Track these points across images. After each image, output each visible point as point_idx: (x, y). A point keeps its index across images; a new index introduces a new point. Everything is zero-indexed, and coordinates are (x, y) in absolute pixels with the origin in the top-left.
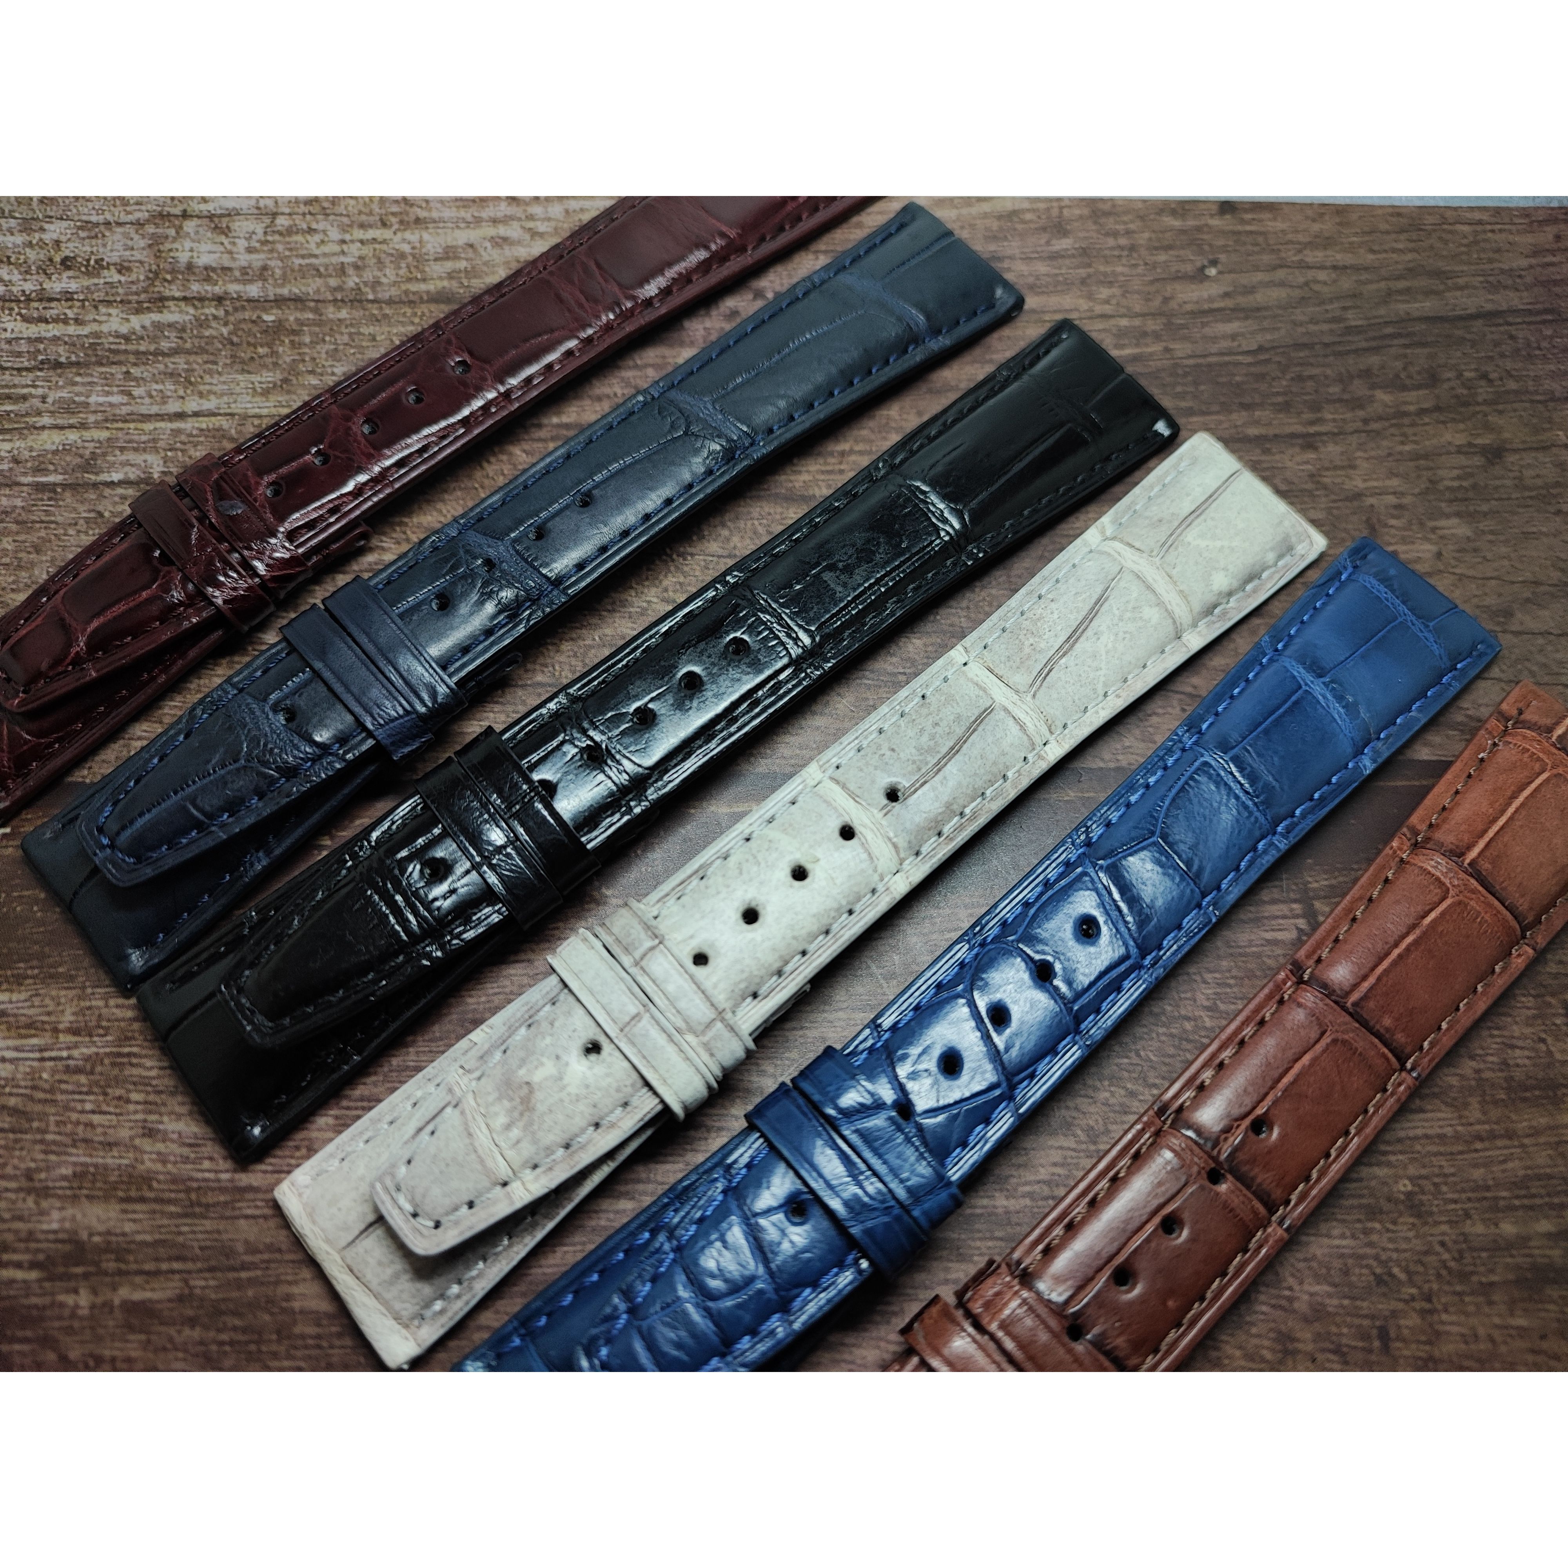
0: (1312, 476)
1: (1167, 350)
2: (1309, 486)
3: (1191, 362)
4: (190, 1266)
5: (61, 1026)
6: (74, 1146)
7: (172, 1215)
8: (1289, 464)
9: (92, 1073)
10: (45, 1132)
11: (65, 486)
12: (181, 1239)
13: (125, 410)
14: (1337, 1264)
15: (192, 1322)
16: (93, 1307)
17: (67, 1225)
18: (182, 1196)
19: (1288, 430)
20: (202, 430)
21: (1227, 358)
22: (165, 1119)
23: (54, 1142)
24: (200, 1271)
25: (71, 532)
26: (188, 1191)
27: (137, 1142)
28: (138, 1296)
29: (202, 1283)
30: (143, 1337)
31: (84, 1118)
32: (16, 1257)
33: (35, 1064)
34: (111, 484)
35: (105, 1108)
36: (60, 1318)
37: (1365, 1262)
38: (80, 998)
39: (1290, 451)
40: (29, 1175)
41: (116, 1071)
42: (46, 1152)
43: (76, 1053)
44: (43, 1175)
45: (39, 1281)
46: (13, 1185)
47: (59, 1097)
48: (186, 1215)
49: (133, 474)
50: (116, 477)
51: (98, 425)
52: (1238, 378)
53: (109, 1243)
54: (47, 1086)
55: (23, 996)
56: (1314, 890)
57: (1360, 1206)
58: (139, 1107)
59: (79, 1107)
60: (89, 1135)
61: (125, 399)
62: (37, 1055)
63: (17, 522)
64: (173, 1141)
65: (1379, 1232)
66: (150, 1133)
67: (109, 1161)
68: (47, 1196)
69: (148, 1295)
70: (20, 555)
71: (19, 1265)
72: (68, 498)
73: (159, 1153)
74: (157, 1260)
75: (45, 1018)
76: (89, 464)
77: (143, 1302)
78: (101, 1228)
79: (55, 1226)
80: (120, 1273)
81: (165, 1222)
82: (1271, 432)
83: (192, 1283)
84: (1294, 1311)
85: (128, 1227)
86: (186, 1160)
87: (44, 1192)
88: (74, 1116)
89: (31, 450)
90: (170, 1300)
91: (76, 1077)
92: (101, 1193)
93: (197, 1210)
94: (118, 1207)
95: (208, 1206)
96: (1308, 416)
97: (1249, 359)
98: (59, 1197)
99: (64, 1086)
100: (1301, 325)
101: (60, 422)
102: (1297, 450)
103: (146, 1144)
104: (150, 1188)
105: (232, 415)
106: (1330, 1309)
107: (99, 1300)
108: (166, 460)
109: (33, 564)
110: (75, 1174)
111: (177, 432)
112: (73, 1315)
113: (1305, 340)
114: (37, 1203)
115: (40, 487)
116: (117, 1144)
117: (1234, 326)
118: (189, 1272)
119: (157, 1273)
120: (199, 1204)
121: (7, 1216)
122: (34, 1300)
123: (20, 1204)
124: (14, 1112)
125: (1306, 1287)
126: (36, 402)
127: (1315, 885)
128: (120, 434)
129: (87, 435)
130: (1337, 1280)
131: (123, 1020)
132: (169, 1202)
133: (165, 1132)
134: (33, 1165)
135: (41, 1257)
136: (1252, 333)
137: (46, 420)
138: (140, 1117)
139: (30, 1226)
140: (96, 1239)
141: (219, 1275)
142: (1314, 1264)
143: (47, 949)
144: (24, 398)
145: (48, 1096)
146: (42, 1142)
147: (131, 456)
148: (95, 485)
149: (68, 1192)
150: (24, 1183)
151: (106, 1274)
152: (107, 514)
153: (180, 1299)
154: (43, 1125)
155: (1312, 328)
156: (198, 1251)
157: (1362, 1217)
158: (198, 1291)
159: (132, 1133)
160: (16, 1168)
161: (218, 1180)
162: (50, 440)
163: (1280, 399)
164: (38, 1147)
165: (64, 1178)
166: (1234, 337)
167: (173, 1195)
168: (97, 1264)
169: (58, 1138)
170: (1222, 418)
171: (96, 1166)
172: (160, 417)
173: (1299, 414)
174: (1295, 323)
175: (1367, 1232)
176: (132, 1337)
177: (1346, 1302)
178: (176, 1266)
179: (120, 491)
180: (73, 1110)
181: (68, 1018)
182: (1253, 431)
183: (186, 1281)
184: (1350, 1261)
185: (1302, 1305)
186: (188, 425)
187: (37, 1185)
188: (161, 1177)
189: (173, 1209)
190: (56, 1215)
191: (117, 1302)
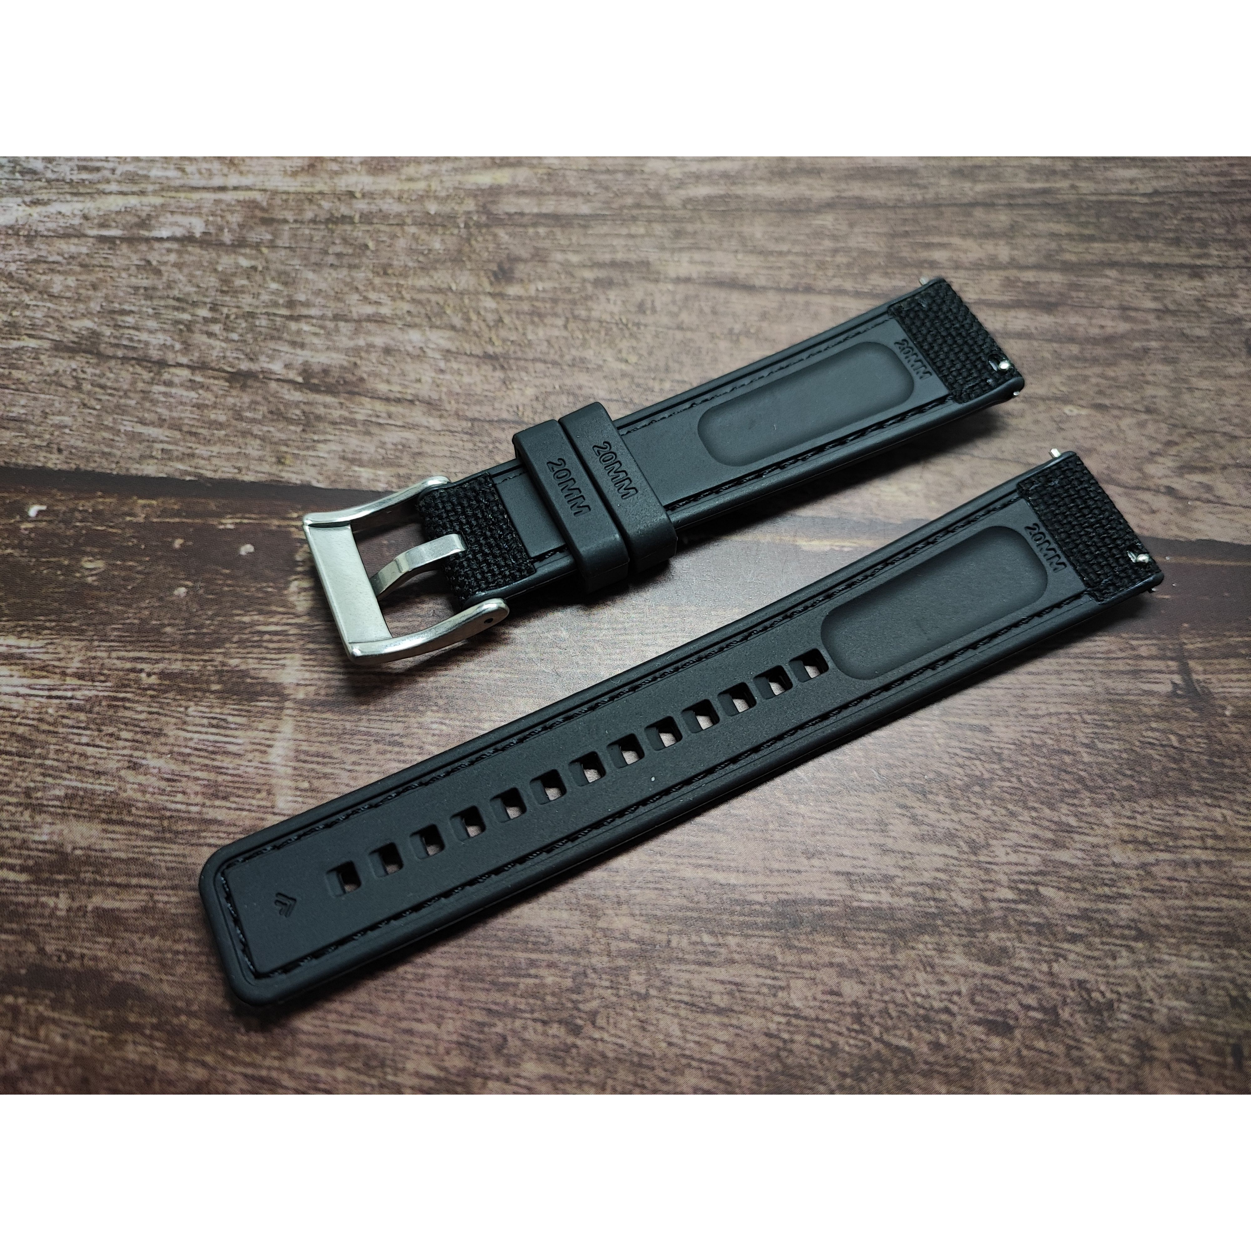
0: (1198, 300)
1: (1073, 187)
2: (1196, 308)
3: (1094, 198)
4: (156, 883)
5: (69, 671)
6: (68, 772)
7: (145, 838)
8: (1178, 289)
9: (90, 712)
10: (45, 758)
11: (122, 239)
12: (151, 859)
13: (178, 183)
14: (1195, 983)
15: (153, 931)
16: (69, 910)
17: (55, 838)
18: (156, 822)
19: (1178, 260)
20: (239, 201)
21: (1125, 198)
22: (149, 755)
23: (52, 767)
24: (164, 888)
25: (124, 274)
26: (162, 818)
27: (123, 773)
28: (109, 904)
29: (165, 899)
30: (109, 940)
31: (79, 749)
32: (10, 861)
33: (44, 700)
34: (160, 240)
35: (98, 742)
36: (42, 916)
37: (1221, 984)
38: (88, 649)
39: (1180, 278)
40: (28, 793)
41: (111, 712)
42: (44, 775)
43: (78, 694)
44: (39, 794)
45: (27, 883)
46: (14, 800)
47: (61, 730)
48: (157, 839)
49: (179, 232)
50: (165, 233)
51: (155, 193)
52: (1135, 215)
53: (89, 857)
54: (51, 720)
55: (41, 643)
56: (1188, 651)
57: (1219, 933)
58: (128, 744)
59: (76, 739)
60: (82, 764)
61: (178, 174)
62: (46, 693)
63: (81, 265)
64: (153, 775)
65: (1236, 958)
66: (134, 766)
67: (97, 787)
68: (40, 812)
69: (117, 904)
70: (82, 291)
71: (12, 868)
72: (125, 248)
73: (140, 784)
74: (128, 875)
75: (56, 663)
76: (144, 223)
77: (113, 910)
78: (84, 843)
79: (45, 838)
80: (96, 883)
81: (139, 843)
82: (1163, 260)
83: (156, 898)
84: (1153, 1022)
85: (107, 845)
86: (162, 792)
87: (38, 808)
88: (71, 747)
89: (99, 209)
90: (136, 911)
91: (76, 714)
92: (85, 814)
93: (168, 835)
94: (100, 827)
95: (177, 833)
96: (1195, 250)
97: (1145, 200)
98: (51, 814)
99: (65, 721)
100: (1192, 176)
101: (125, 188)
102: (1186, 278)
103: (129, 775)
104: (130, 813)
105: (265, 190)
106: (1187, 1024)
107: (76, 905)
108: (207, 223)
109: (89, 298)
110: (66, 795)
111: (217, 202)
112: (52, 915)
113: (1196, 188)
114: (32, 817)
115: (102, 239)
116: (104, 773)
117: (1132, 173)
118: (155, 888)
119: (126, 886)
120: (170, 831)
121: (6, 825)
122: (21, 899)
123: (18, 817)
124: (21, 739)
125: (1166, 1002)
126: (107, 174)
127: (1190, 647)
128: (172, 201)
129: (145, 200)
130: (1195, 998)
131: (122, 670)
132: (145, 826)
133: (148, 767)
134: (32, 785)
135: (31, 863)
136: (1149, 179)
137: (114, 187)
138: (127, 752)
139: (24, 835)
140: (78, 852)
141: (181, 892)
142: (1174, 981)
143: (64, 607)
144: (98, 169)
145: (51, 728)
146: (41, 765)
147: (179, 218)
148: (147, 240)
149: (59, 811)
150: (23, 800)
151: (83, 883)
152: (154, 263)
153: (145, 910)
154: (44, 752)
155: (1202, 179)
156: (164, 870)
157: (1221, 944)
158: (160, 905)
159: (119, 765)
160: (17, 786)
161: (189, 812)
162: (115, 203)
163: (1171, 235)
164: (38, 770)
165: (57, 798)
166: (1132, 181)
167: (148, 821)
168: (77, 874)
169: (55, 764)
170: (1119, 245)
171: (85, 790)
172: (205, 189)
173: (1188, 248)
174: (1186, 174)
175: (1224, 957)
176: (99, 939)
177: (1202, 1018)
178: (144, 881)
179: (167, 245)
180: (70, 741)
181: (75, 665)
182: (1147, 259)
183: (151, 896)
184: (1208, 982)
185: (1160, 1017)
186: (228, 197)
187: (34, 802)
188: (140, 805)
189: (147, 832)
190: (46, 829)
191: (90, 908)
